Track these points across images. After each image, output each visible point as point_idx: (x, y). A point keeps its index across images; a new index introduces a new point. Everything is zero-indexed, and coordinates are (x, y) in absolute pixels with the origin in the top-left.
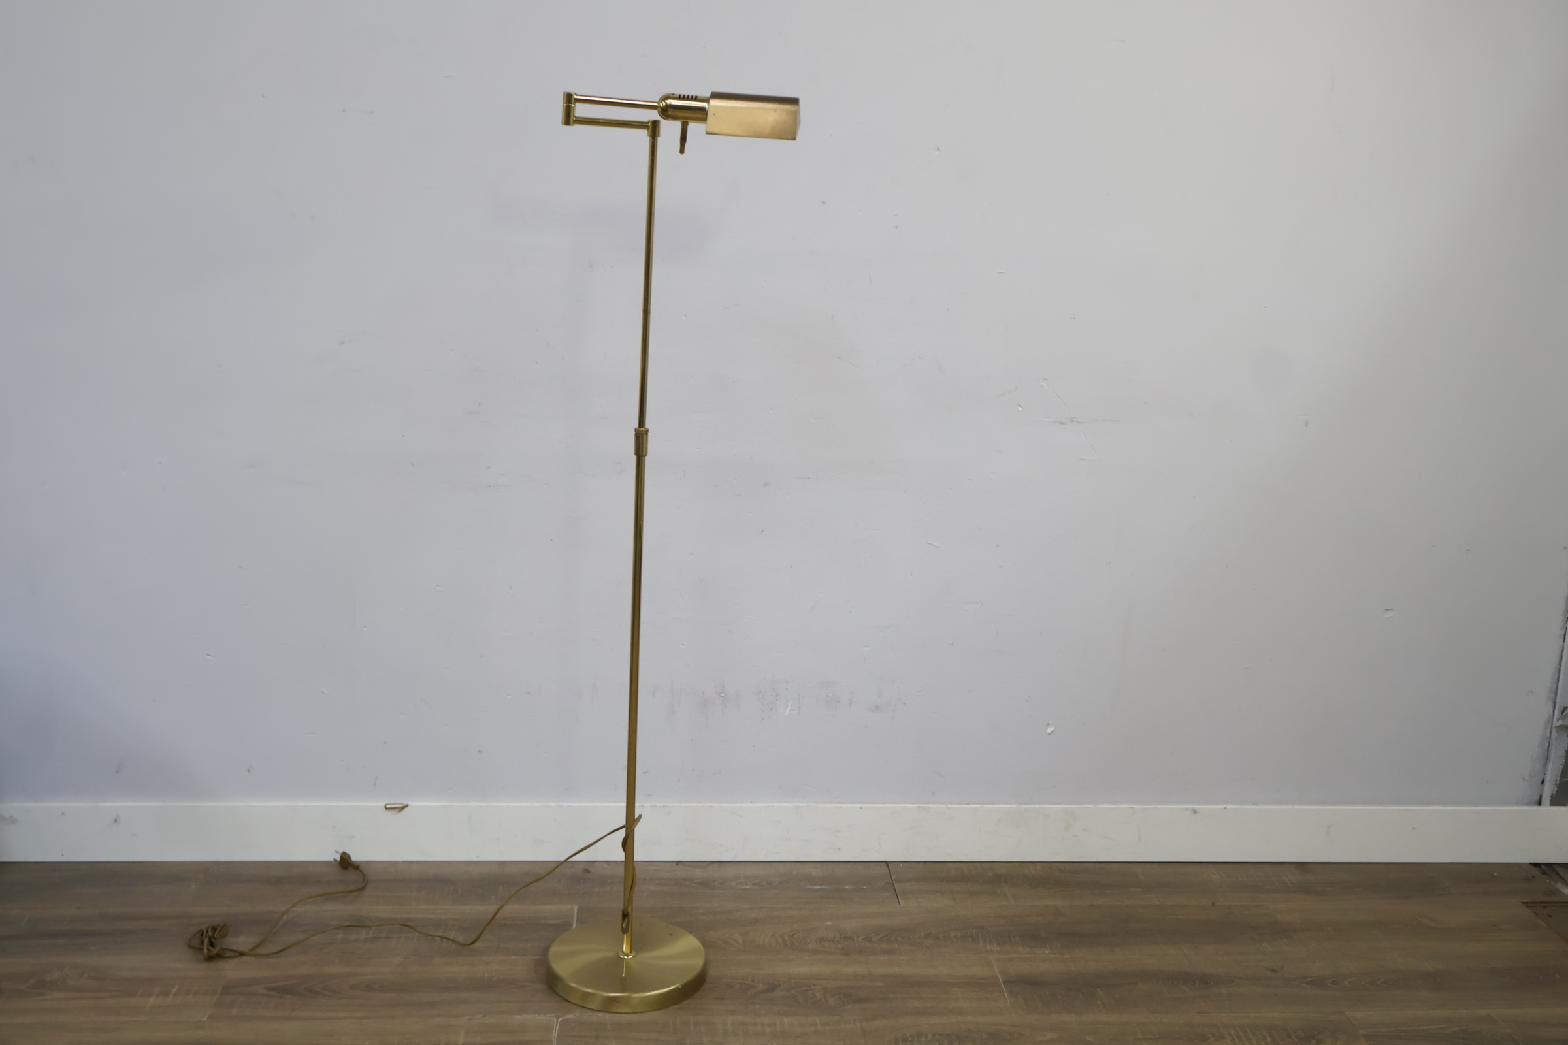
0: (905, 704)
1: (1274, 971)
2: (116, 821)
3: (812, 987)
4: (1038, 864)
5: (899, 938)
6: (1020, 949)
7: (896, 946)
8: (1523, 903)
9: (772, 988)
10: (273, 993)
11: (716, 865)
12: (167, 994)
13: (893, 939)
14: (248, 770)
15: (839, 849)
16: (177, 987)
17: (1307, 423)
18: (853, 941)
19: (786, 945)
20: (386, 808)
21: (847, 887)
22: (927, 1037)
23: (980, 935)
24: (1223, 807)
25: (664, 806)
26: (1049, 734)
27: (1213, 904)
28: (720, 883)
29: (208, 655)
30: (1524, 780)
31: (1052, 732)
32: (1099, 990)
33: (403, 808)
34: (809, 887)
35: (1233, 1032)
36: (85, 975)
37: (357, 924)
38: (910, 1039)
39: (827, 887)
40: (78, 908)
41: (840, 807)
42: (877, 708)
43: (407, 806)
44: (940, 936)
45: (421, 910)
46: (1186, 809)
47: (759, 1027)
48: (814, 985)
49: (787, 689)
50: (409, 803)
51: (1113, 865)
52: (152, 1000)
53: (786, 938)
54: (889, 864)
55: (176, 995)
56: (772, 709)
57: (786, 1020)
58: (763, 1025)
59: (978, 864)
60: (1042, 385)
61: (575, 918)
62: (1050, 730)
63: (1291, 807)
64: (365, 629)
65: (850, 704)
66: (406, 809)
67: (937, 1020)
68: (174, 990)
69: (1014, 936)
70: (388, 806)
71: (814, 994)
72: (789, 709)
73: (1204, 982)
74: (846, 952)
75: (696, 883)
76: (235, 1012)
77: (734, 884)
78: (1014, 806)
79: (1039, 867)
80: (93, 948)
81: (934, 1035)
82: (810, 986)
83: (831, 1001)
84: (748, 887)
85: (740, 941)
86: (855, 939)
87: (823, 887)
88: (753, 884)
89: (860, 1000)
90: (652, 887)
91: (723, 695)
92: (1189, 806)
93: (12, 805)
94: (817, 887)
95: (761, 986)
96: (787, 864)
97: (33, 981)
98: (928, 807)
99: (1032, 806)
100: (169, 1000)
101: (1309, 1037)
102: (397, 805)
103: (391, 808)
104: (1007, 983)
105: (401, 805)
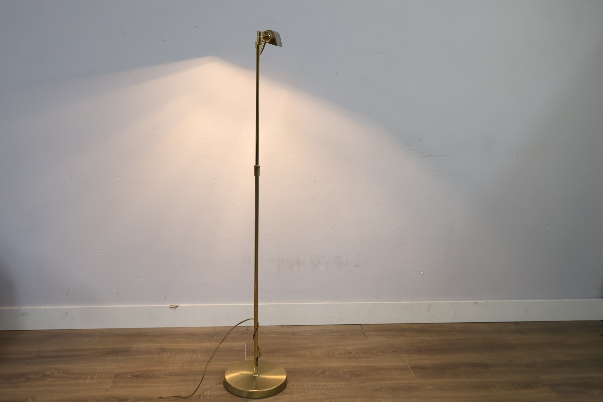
0: (367, 264)
1: (511, 362)
2: (66, 314)
3: (339, 371)
5: (369, 352)
6: (415, 355)
7: (368, 355)
8: (600, 335)
9: (324, 372)
10: (134, 377)
11: (296, 327)
12: (93, 379)
13: (367, 353)
14: (117, 293)
15: (343, 320)
16: (97, 376)
17: (517, 156)
18: (352, 354)
19: (327, 356)
20: (170, 307)
21: (347, 334)
22: (384, 389)
23: (399, 351)
24: (486, 301)
25: (276, 305)
27: (485, 338)
28: (299, 334)
29: (102, 249)
30: (598, 289)
31: (423, 274)
32: (446, 370)
33: (177, 307)
34: (332, 334)
35: (498, 384)
36: (61, 372)
37: (163, 351)
38: (378, 389)
40: (54, 347)
41: (343, 304)
42: (357, 266)
43: (178, 306)
44: (385, 351)
45: (186, 345)
46: (473, 302)
47: (321, 386)
48: (339, 370)
49: (323, 259)
50: (179, 305)
51: (446, 324)
52: (88, 381)
53: (327, 353)
54: (361, 325)
55: (97, 379)
56: (317, 267)
57: (330, 384)
58: (322, 385)
59: (395, 324)
60: (419, 143)
61: (245, 349)
62: (422, 273)
63: (512, 301)
64: (162, 239)
65: (347, 265)
66: (178, 307)
67: (388, 382)
68: (96, 377)
69: (412, 351)
70: (171, 306)
71: (340, 374)
72: (323, 267)
73: (485, 366)
74: (350, 358)
75: (290, 334)
76: (120, 384)
77: (304, 333)
78: (408, 302)
79: (418, 325)
80: (62, 362)
81: (387, 388)
82: (338, 371)
84: (309, 335)
85: (309, 354)
86: (352, 353)
87: (338, 334)
88: (311, 334)
89: (357, 376)
90: (273, 335)
91: (298, 262)
92: (474, 301)
93: (26, 308)
94: (336, 334)
95: (319, 371)
96: (323, 326)
97: (41, 375)
98: (376, 303)
99: (415, 302)
100: (94, 381)
101: (527, 385)
102: (174, 306)
103: (172, 307)
104: (412, 368)
105: (176, 306)
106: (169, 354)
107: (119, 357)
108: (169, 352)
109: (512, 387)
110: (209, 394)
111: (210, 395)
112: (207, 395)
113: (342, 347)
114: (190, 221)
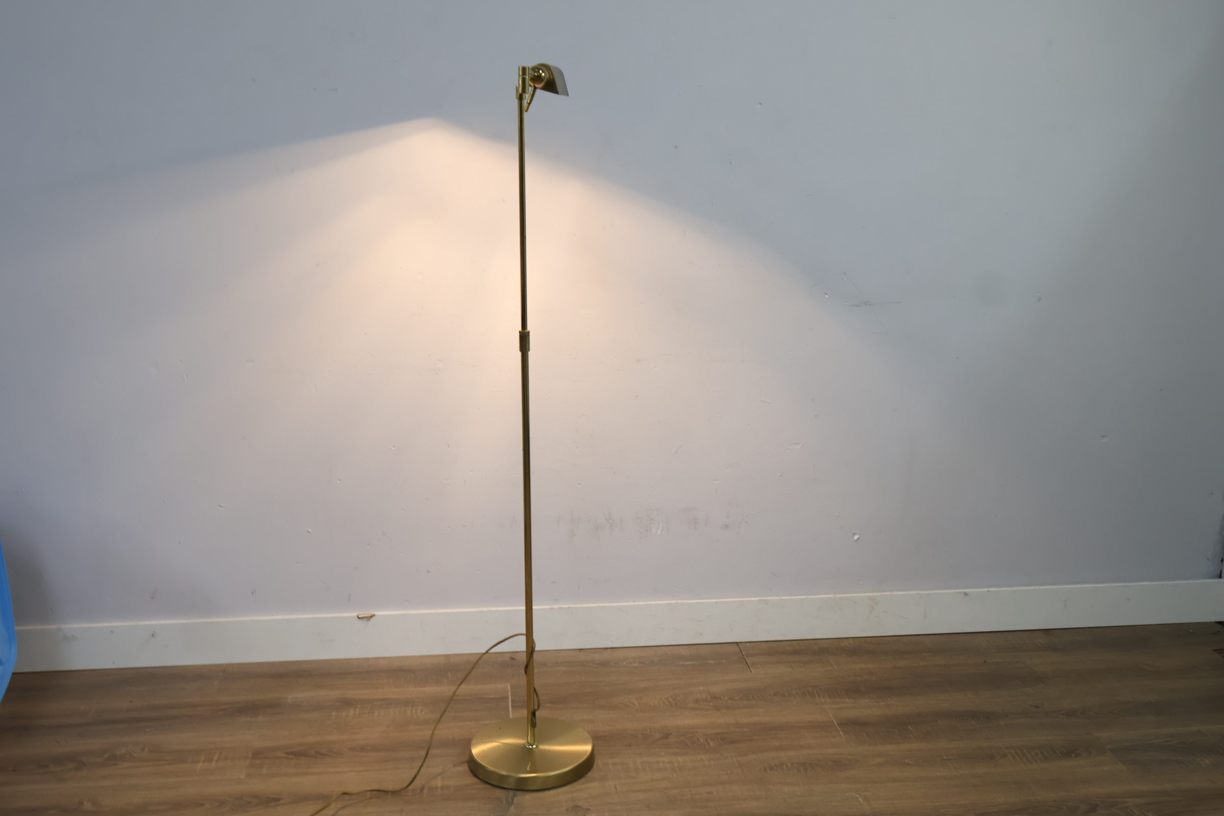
0: (747, 522)
1: (1037, 707)
2: (153, 635)
3: (696, 734)
4: (850, 639)
5: (756, 697)
6: (847, 700)
7: (754, 702)
8: (1214, 650)
9: (666, 736)
10: (291, 756)
11: (609, 650)
12: (211, 760)
13: (750, 697)
14: (253, 593)
15: (701, 634)
16: (217, 755)
17: (1039, 299)
18: (721, 700)
19: (671, 705)
20: (358, 618)
21: (710, 662)
22: (787, 766)
23: (815, 692)
24: (986, 590)
25: (569, 608)
26: (856, 540)
27: (985, 662)
28: (615, 664)
29: (220, 506)
30: (1208, 559)
31: (858, 539)
32: (909, 726)
33: (372, 617)
34: (681, 663)
35: (1013, 751)
36: (146, 749)
37: (347, 703)
38: (775, 767)
39: (695, 663)
40: (130, 701)
41: (701, 603)
42: (727, 527)
43: (374, 615)
44: (786, 694)
45: (391, 692)
46: (960, 593)
47: (661, 764)
48: (697, 732)
49: (658, 515)
50: (376, 613)
51: (907, 637)
52: (200, 765)
53: (671, 700)
54: (739, 644)
55: (217, 761)
56: (647, 530)
57: (680, 759)
58: (663, 763)
59: (806, 641)
60: (843, 278)
61: (510, 694)
62: (856, 537)
63: (1037, 587)
64: (339, 482)
65: (706, 524)
66: (373, 618)
67: (793, 753)
68: (216, 758)
69: (840, 691)
70: (360, 616)
71: (698, 739)
72: (660, 529)
73: (986, 717)
74: (718, 709)
75: (596, 664)
76: (264, 771)
77: (625, 663)
78: (831, 596)
79: (851, 642)
80: (148, 730)
81: (792, 764)
82: (694, 733)
83: (712, 743)
84: (636, 665)
85: (637, 704)
86: (722, 698)
87: (692, 663)
88: (640, 663)
89: (733, 742)
90: (564, 669)
91: (610, 521)
92: (961, 591)
93: (73, 627)
94: (688, 663)
95: (657, 735)
96: (662, 647)
97: (106, 756)
98: (767, 600)
99: (845, 595)
100: (214, 764)
101: (1069, 752)
102: (366, 615)
103: (362, 618)
104: (840, 724)
105: (369, 615)
106: (358, 709)
107: (260, 719)
108: (359, 706)
109: (1040, 755)
110: (439, 784)
111: (443, 788)
112: (436, 787)
113: (701, 688)
114: (394, 447)
